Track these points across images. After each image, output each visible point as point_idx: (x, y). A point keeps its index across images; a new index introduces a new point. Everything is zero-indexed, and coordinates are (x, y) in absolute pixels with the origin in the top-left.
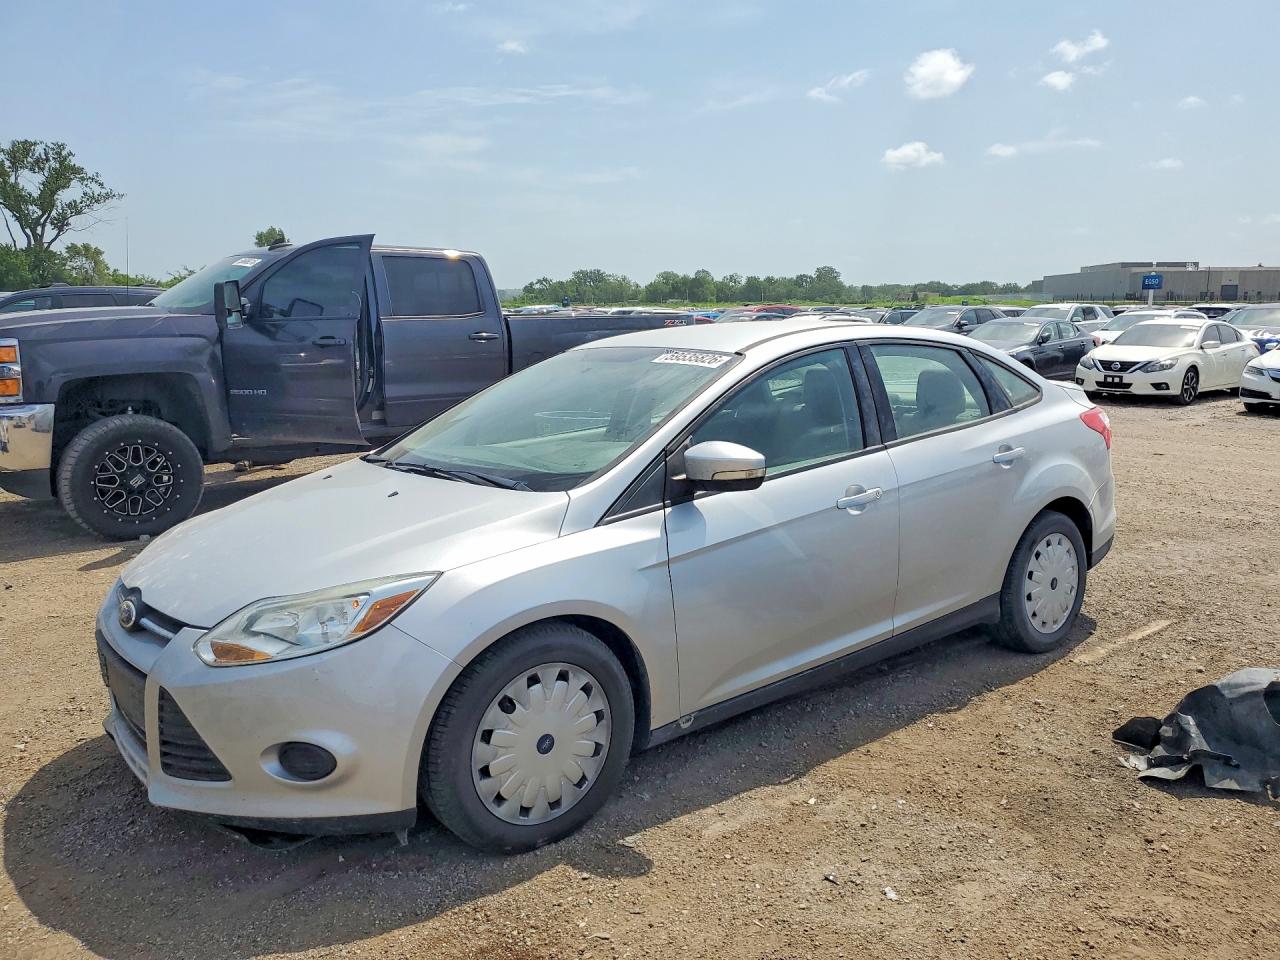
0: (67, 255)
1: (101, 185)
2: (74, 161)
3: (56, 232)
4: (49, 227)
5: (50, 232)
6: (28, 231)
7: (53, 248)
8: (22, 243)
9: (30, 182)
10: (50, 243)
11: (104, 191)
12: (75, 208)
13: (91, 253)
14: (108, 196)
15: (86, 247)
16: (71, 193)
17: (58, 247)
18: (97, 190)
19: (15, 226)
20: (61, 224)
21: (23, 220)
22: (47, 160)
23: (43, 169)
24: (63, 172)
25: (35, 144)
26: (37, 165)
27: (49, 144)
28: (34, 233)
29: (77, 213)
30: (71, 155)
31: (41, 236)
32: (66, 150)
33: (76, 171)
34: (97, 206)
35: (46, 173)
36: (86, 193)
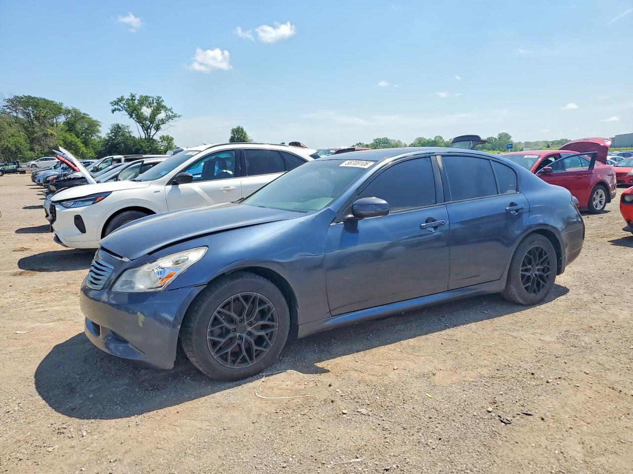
0: (160, 140)
1: (172, 112)
2: (163, 104)
3: (155, 131)
4: (153, 129)
5: (153, 131)
6: (145, 132)
7: (155, 138)
8: (143, 136)
9: (146, 111)
10: (153, 136)
11: (173, 114)
12: (163, 121)
13: (168, 140)
14: (175, 116)
15: (168, 137)
16: (162, 115)
17: (157, 137)
18: (171, 114)
19: (140, 128)
20: (157, 128)
21: (143, 126)
22: (153, 103)
23: (151, 107)
24: (159, 107)
25: (150, 98)
26: (150, 105)
27: (155, 97)
28: (147, 133)
29: (163, 123)
30: (163, 101)
31: (150, 133)
32: (161, 99)
33: (164, 107)
34: (170, 120)
35: (152, 108)
36: (167, 115)
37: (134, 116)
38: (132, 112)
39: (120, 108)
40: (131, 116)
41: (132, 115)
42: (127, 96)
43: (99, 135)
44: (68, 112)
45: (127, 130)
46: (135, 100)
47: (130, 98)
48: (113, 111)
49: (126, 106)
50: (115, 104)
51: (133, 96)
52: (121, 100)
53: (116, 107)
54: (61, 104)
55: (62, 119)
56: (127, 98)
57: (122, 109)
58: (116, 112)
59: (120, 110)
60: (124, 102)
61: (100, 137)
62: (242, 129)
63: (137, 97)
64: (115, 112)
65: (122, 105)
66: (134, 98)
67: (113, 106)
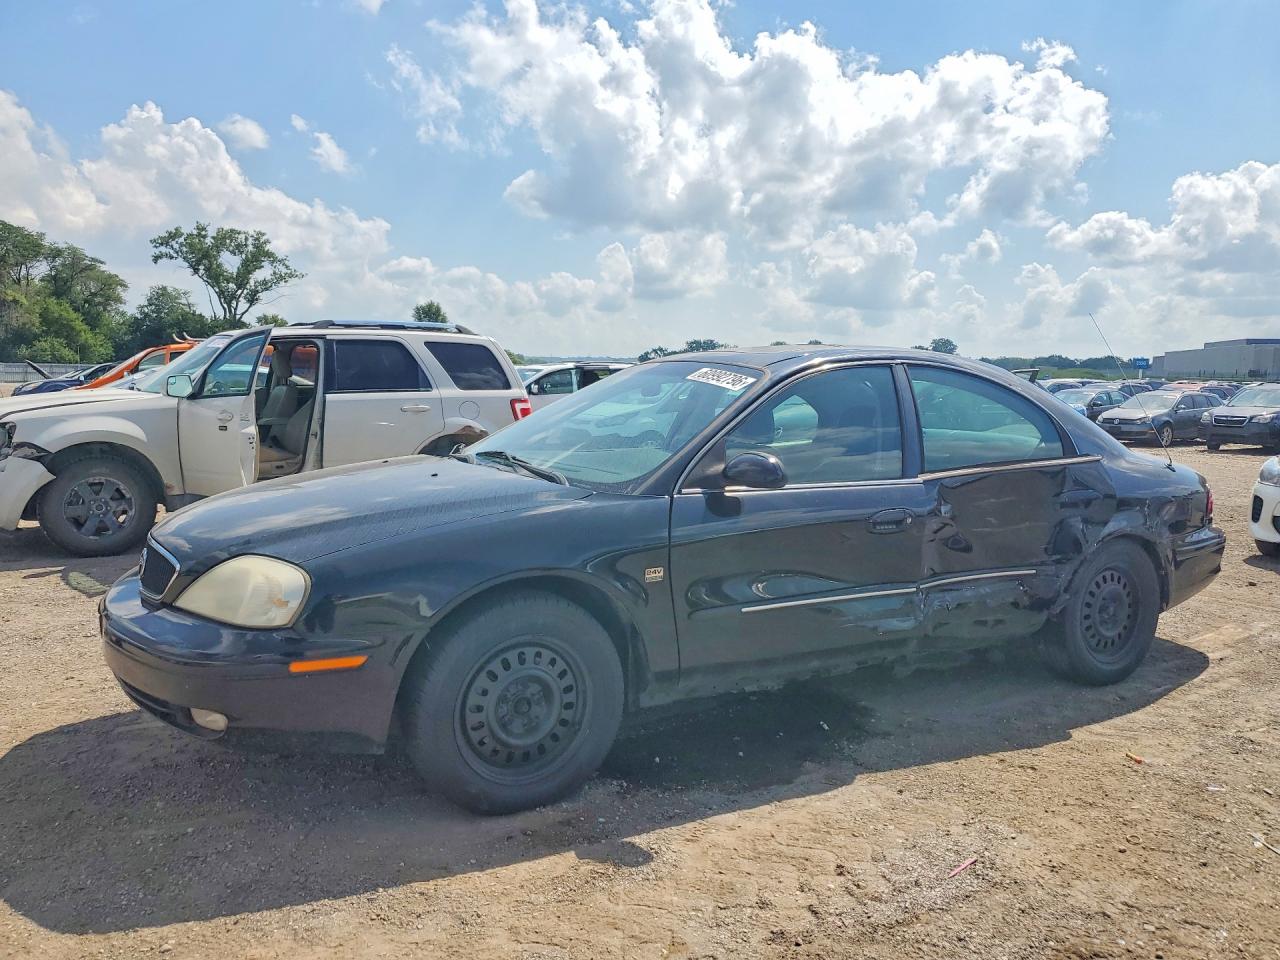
1: (287, 267)
2: (268, 247)
3: (248, 304)
4: (242, 300)
5: (243, 305)
6: (225, 306)
7: (244, 319)
8: (220, 314)
9: (230, 262)
10: (243, 314)
11: (289, 272)
12: (266, 285)
14: (291, 276)
15: (274, 316)
16: (264, 273)
17: (250, 317)
18: (284, 270)
19: (215, 297)
20: (252, 299)
21: (221, 294)
22: (246, 245)
23: (241, 253)
24: (259, 254)
25: (239, 233)
26: (239, 248)
27: (251, 233)
28: (230, 306)
29: (267, 289)
30: (267, 242)
31: (235, 309)
32: (265, 238)
33: (269, 255)
34: (282, 283)
35: (244, 256)
36: (275, 273)
37: (202, 272)
38: (199, 262)
39: (172, 252)
40: (196, 271)
41: (198, 270)
42: (188, 228)
43: (122, 308)
44: (56, 253)
45: (184, 301)
46: (205, 237)
47: (195, 232)
48: (156, 259)
49: (185, 249)
50: (162, 244)
51: (201, 229)
52: (174, 235)
53: (163, 249)
54: (41, 235)
55: (40, 269)
56: (189, 232)
57: (175, 255)
58: (163, 261)
59: (172, 257)
60: (182, 240)
61: (123, 314)
62: (438, 310)
63: (211, 232)
64: (159, 261)
65: (176, 246)
66: (203, 233)
67: (156, 247)
